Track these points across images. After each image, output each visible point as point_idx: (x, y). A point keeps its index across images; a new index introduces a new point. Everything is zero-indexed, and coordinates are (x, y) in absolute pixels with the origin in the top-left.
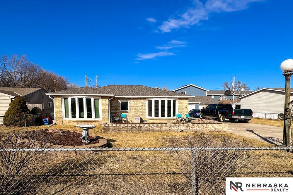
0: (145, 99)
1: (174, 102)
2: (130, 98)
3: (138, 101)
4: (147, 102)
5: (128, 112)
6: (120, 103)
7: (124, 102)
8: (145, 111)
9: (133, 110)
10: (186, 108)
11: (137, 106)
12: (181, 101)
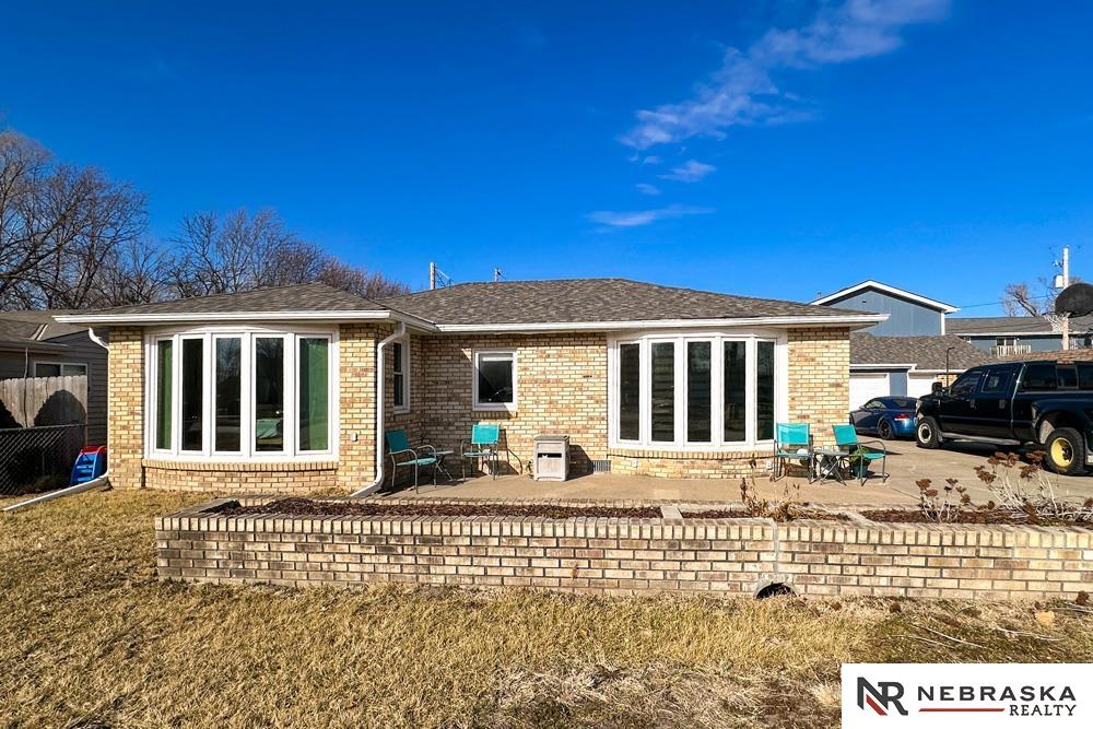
0: (599, 338)
1: (766, 352)
2: (526, 337)
3: (566, 350)
4: (614, 356)
5: (507, 416)
6: (469, 364)
7: (495, 357)
8: (599, 410)
9: (537, 403)
10: (838, 385)
11: (558, 381)
12: (807, 347)
